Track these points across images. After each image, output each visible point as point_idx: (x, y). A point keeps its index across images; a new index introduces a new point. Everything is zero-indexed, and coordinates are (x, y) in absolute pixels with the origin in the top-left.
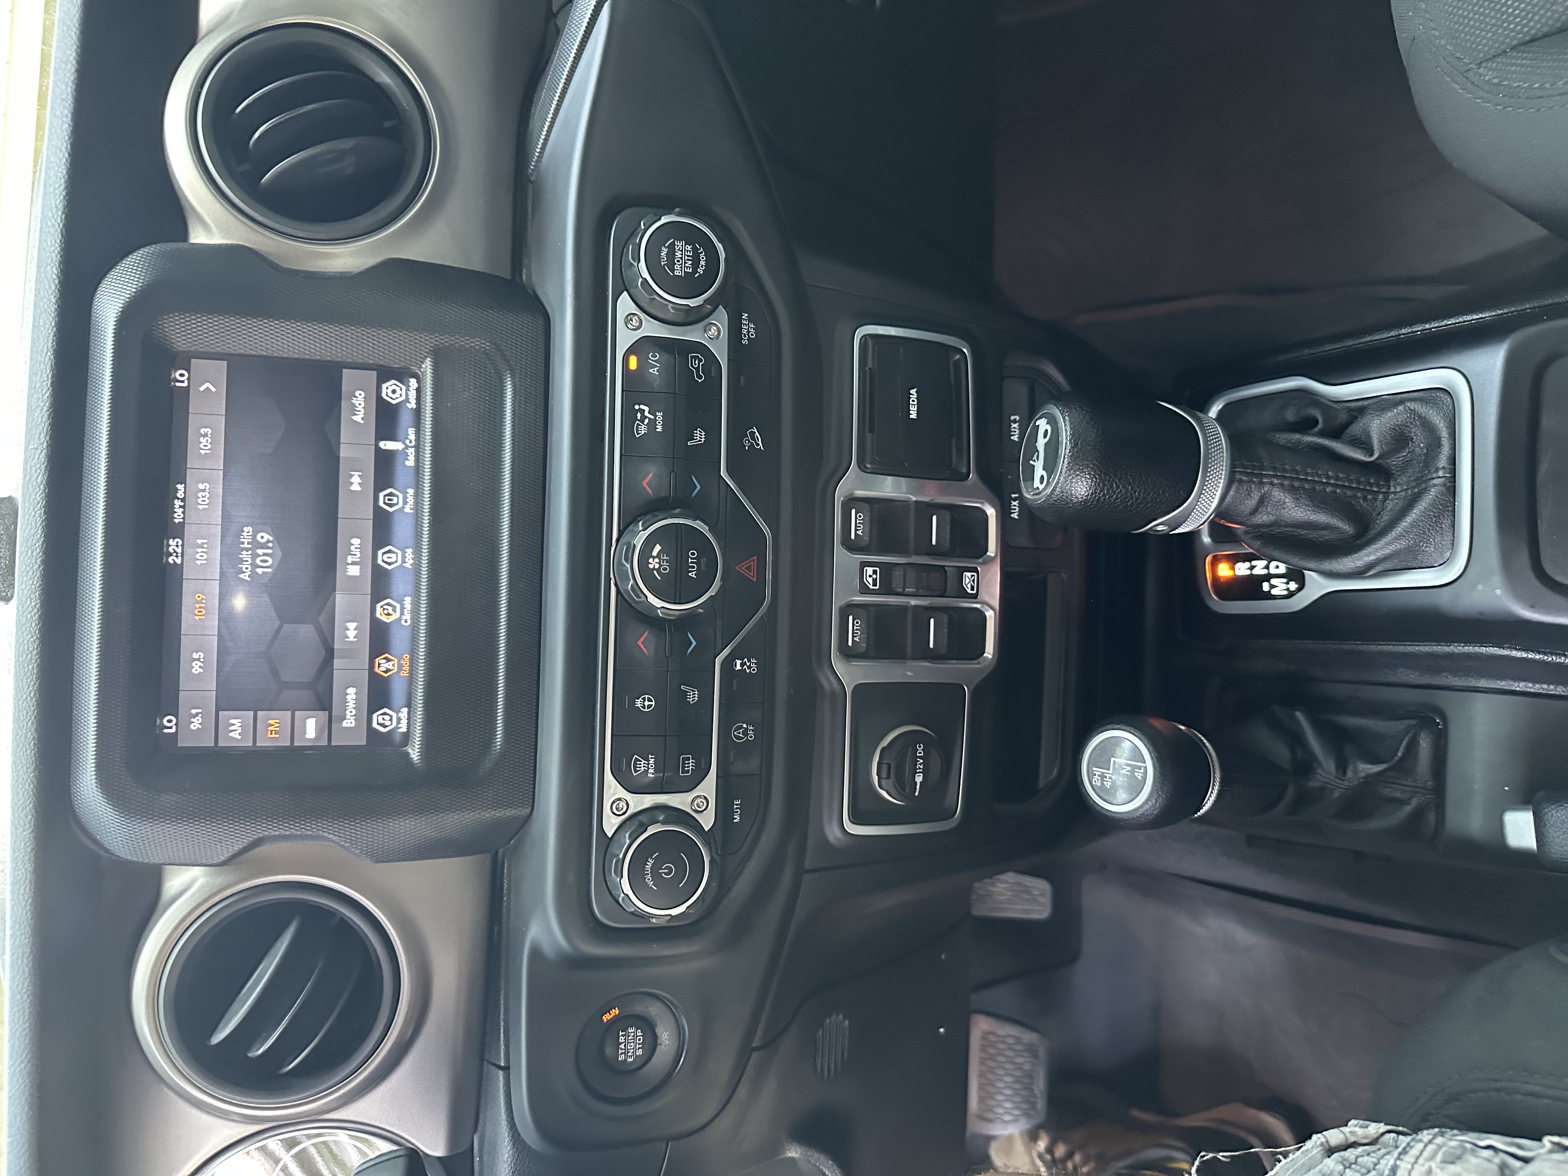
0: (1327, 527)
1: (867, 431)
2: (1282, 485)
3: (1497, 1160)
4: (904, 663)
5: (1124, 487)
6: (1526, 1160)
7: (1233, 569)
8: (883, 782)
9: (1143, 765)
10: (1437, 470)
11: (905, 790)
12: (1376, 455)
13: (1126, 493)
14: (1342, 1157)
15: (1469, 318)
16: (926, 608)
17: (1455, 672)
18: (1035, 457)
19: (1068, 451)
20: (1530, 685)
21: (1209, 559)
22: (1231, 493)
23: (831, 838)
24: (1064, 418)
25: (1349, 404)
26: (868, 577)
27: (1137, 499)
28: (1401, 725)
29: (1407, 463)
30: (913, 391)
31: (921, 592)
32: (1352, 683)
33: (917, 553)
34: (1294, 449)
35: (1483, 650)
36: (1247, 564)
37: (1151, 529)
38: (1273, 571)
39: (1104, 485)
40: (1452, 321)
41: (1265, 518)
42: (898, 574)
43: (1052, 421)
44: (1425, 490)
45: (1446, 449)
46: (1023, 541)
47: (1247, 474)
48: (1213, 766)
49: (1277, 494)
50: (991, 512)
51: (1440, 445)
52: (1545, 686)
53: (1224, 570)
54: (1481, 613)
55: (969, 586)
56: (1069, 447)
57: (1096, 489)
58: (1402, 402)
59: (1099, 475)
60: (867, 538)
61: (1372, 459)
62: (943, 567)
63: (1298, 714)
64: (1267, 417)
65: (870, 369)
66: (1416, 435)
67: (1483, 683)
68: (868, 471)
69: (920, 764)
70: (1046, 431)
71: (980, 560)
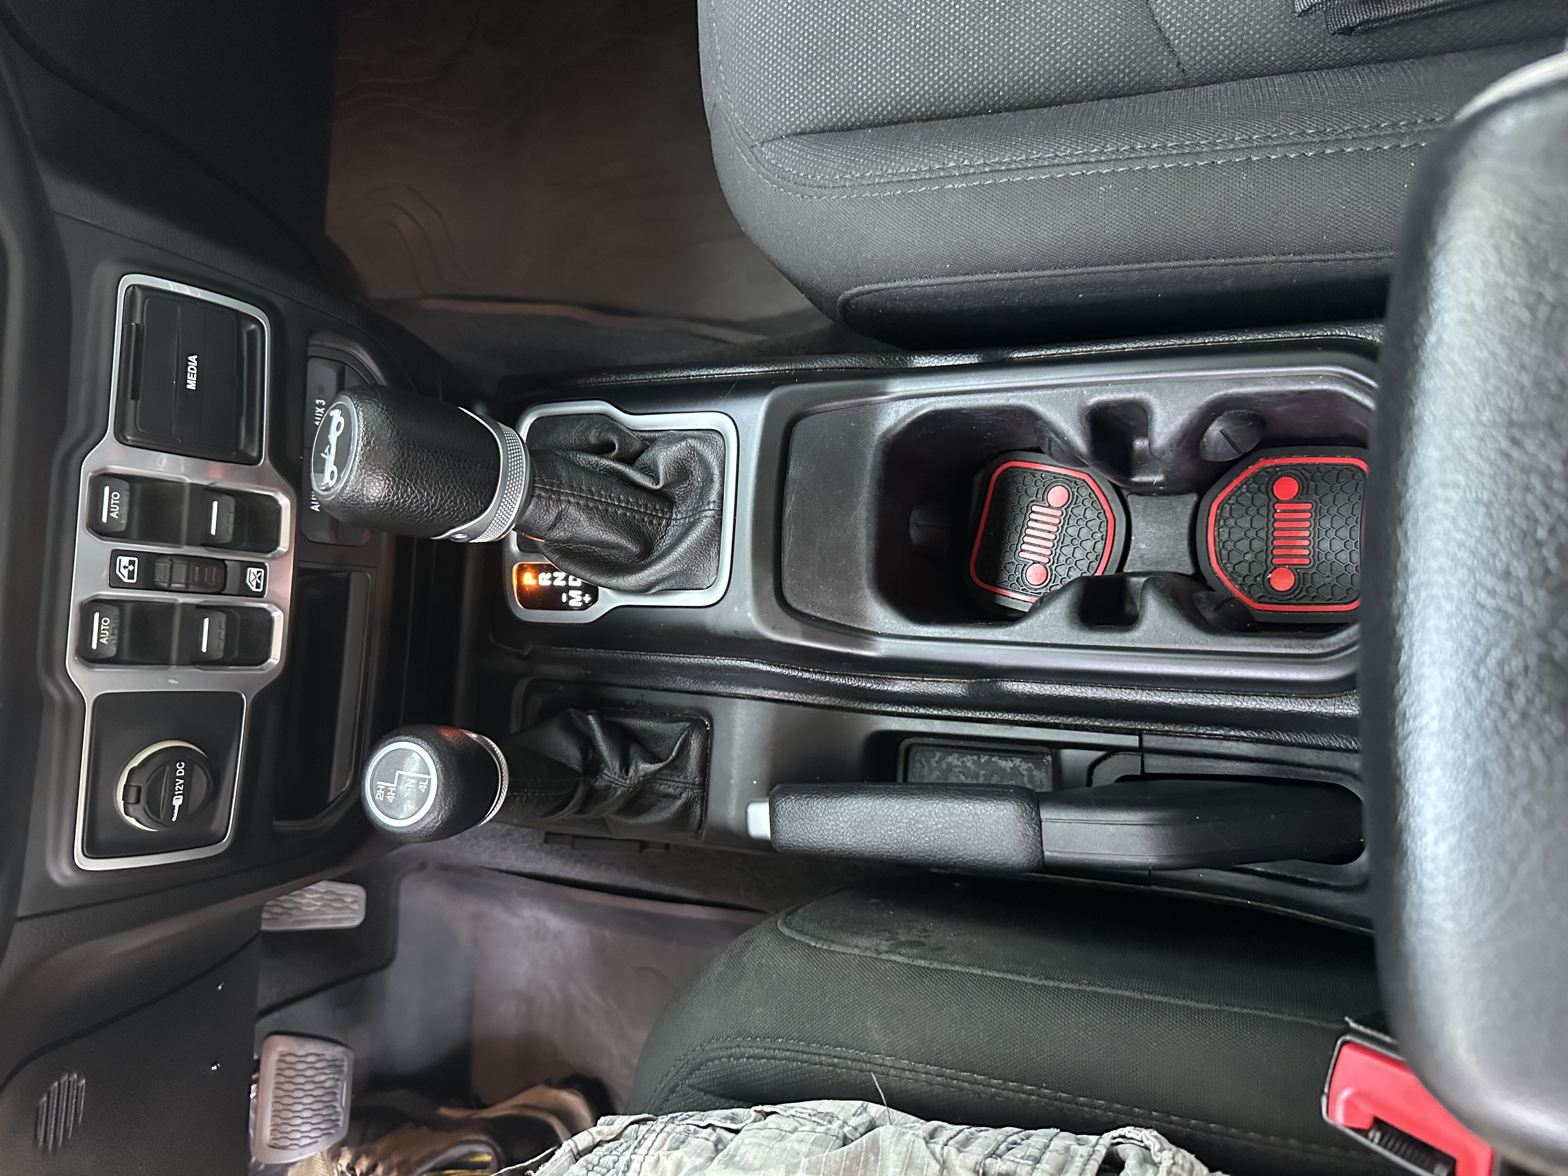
0: (618, 547)
1: (129, 396)
2: (578, 504)
3: (713, 1138)
4: (167, 669)
5: (419, 491)
6: (737, 1132)
7: (536, 577)
8: (131, 808)
9: (428, 777)
10: (708, 504)
11: (159, 817)
12: (661, 484)
13: (421, 499)
14: (586, 1161)
15: (743, 370)
16: (198, 606)
17: (720, 680)
18: (327, 450)
19: (359, 448)
20: (776, 693)
21: (515, 567)
22: (531, 507)
23: (56, 878)
24: (357, 413)
25: (643, 434)
26: (122, 570)
27: (433, 506)
28: (677, 727)
29: (687, 494)
30: (193, 358)
31: (191, 588)
32: (641, 688)
33: (190, 544)
34: (592, 471)
35: (738, 663)
36: (549, 575)
37: (450, 536)
38: (571, 583)
39: (398, 489)
40: (730, 371)
41: (562, 534)
42: (162, 567)
43: (346, 414)
44: (699, 520)
45: (716, 486)
46: (324, 536)
47: (546, 490)
48: (502, 773)
49: (573, 511)
50: (284, 502)
51: (712, 481)
52: (787, 694)
53: (528, 579)
54: (736, 632)
55: (254, 583)
56: (361, 444)
57: (389, 491)
58: (684, 438)
59: (393, 478)
60: (124, 521)
61: (658, 487)
62: (224, 560)
63: (590, 718)
64: (573, 436)
65: (136, 324)
66: (695, 469)
67: (741, 691)
68: (129, 443)
69: (180, 785)
70: (339, 423)
71: (269, 555)
